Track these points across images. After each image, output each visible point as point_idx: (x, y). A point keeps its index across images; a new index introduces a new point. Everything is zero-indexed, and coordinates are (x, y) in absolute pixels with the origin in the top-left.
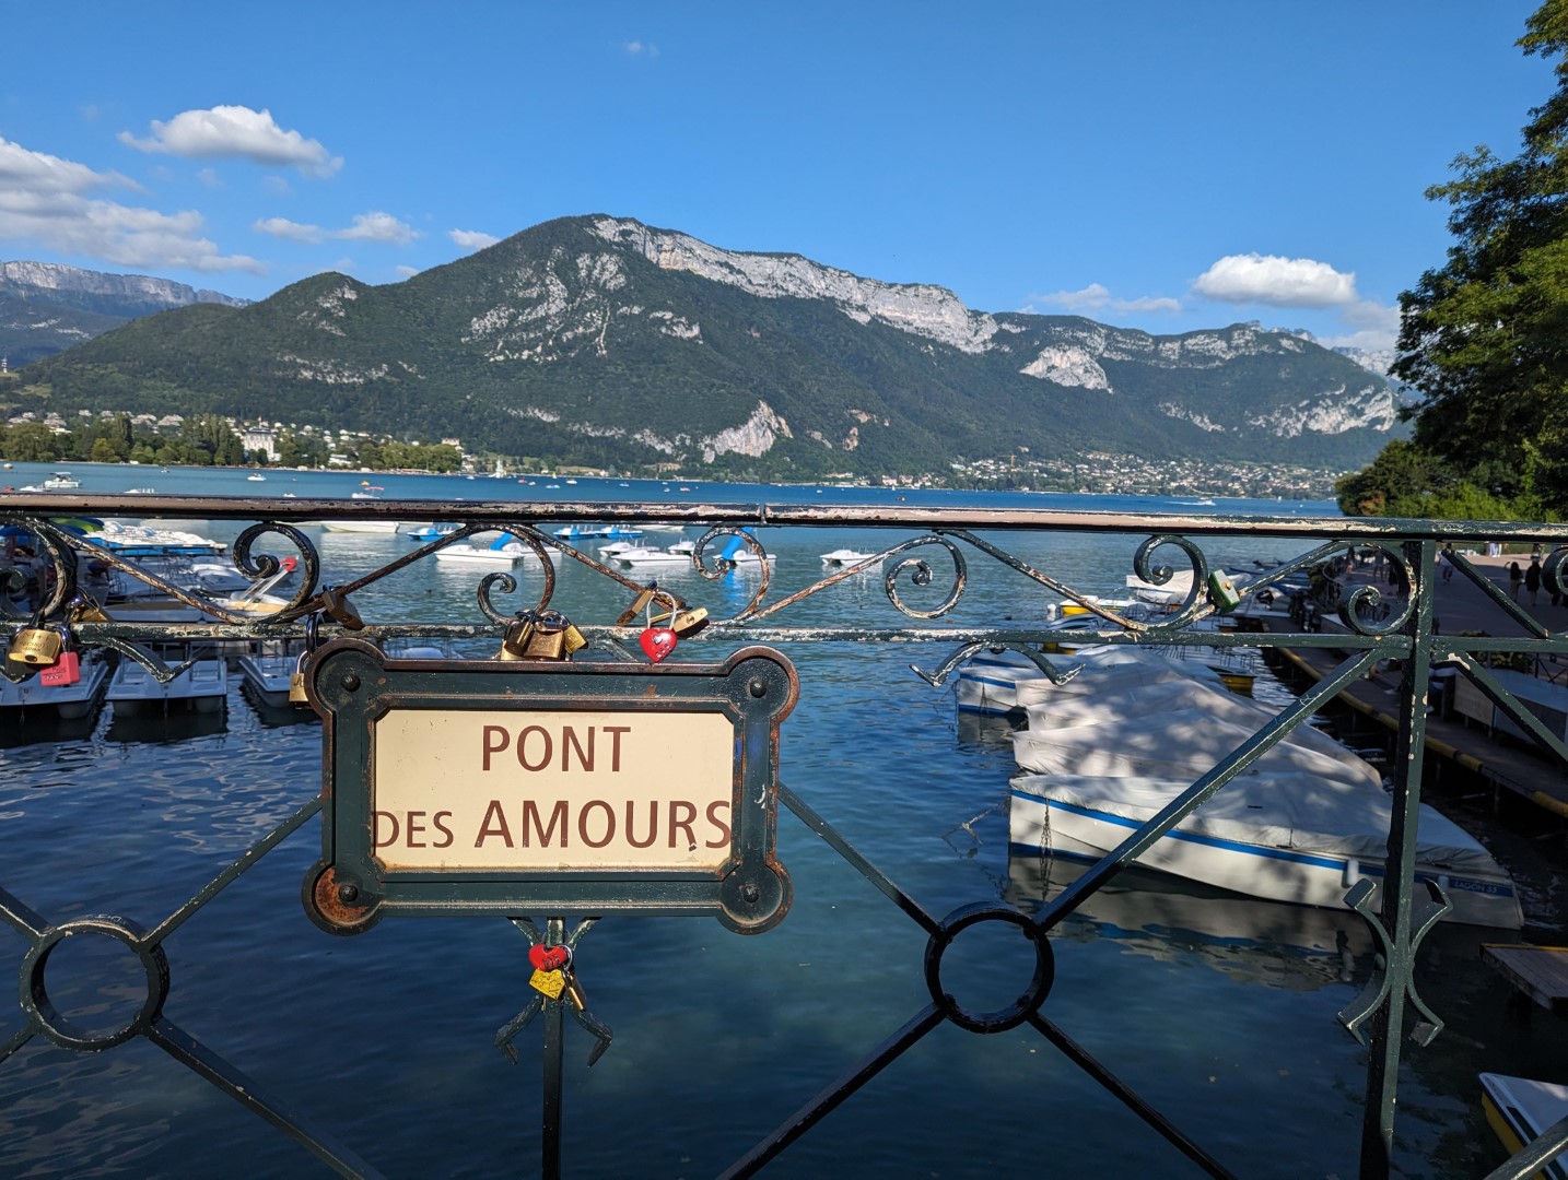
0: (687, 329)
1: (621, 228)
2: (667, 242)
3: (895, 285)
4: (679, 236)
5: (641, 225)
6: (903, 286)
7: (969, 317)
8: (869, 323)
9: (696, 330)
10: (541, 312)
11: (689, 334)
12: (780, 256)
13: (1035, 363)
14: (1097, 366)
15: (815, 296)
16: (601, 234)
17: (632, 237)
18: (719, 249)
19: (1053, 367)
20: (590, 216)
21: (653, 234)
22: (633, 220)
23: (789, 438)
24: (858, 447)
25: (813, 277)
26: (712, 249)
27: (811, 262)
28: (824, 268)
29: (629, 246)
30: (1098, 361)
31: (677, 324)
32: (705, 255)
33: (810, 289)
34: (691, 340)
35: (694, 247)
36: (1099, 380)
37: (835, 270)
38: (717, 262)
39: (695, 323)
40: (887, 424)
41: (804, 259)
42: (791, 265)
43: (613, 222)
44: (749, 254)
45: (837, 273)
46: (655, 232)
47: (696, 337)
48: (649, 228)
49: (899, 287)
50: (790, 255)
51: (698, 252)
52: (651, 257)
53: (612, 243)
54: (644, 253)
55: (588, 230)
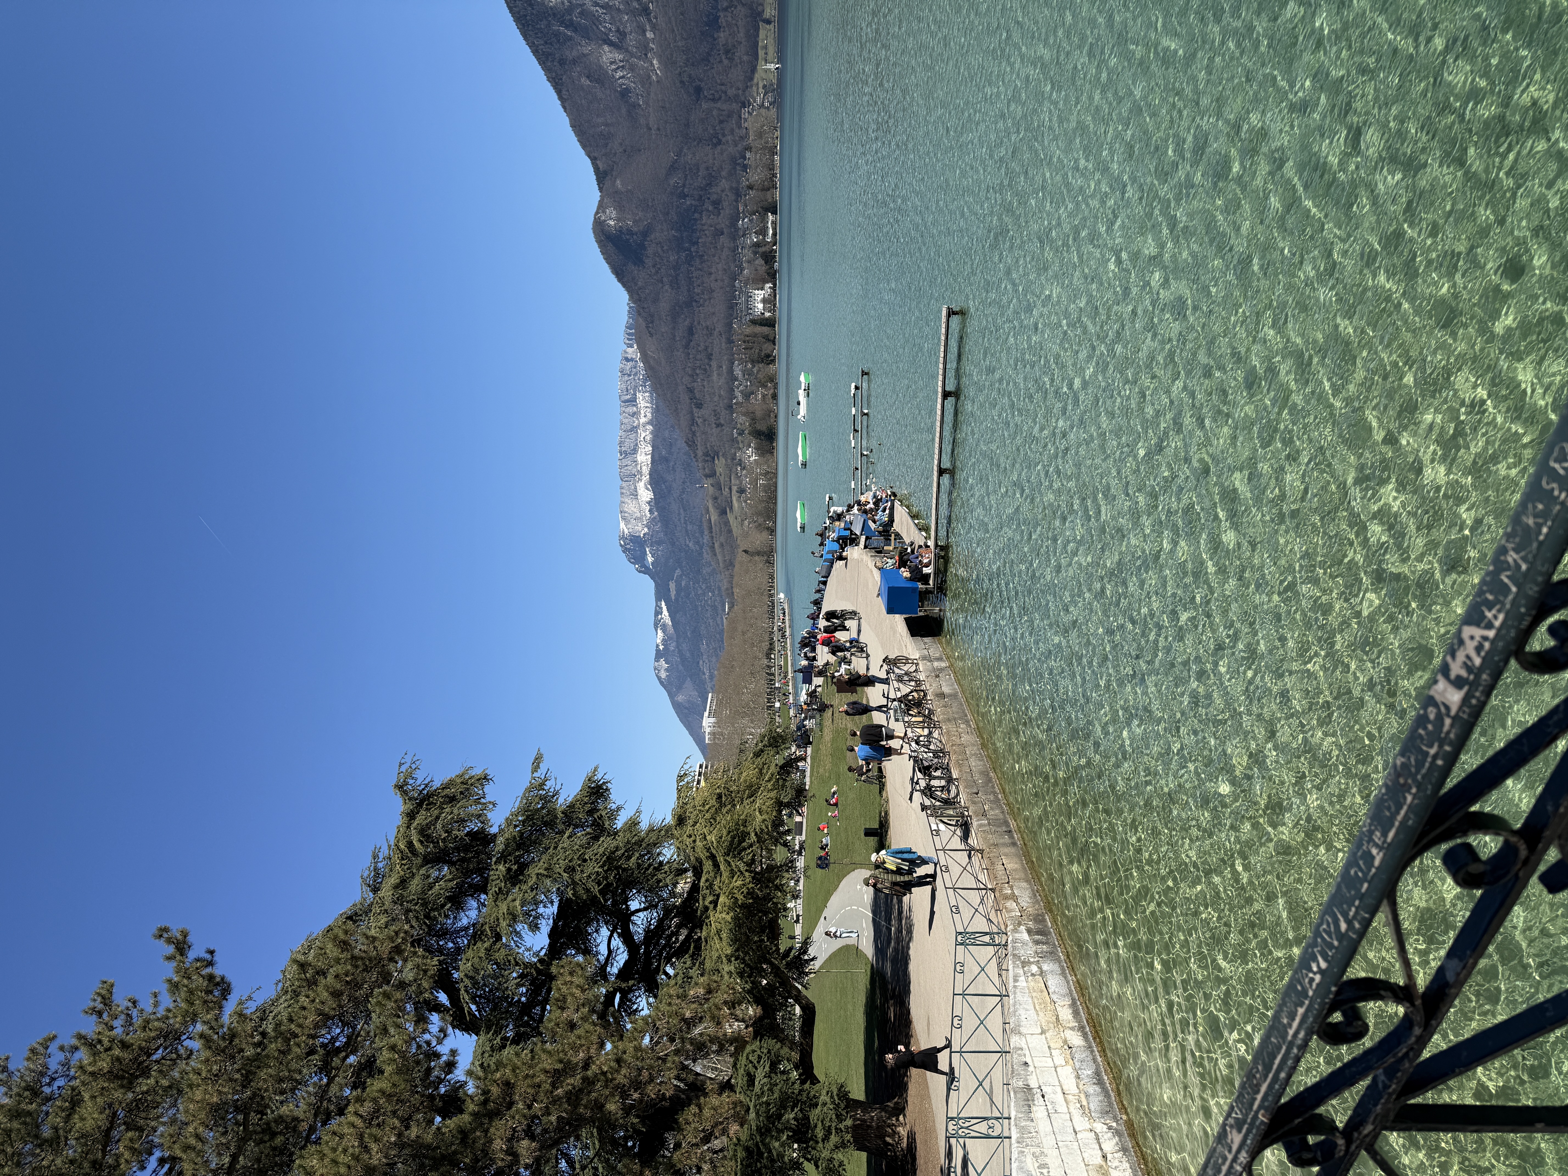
10: (603, 14)
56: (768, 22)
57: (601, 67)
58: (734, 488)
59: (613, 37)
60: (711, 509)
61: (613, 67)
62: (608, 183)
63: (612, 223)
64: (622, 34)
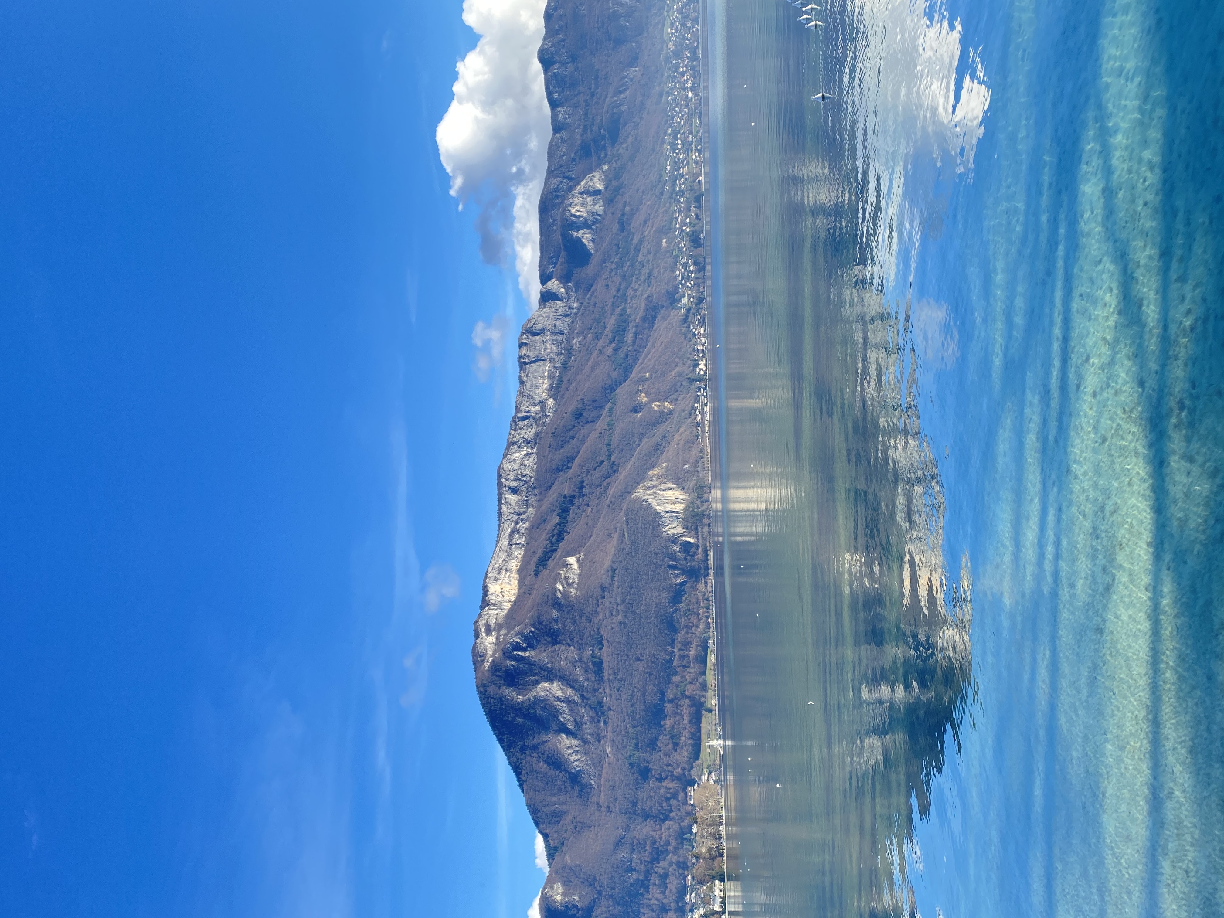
0: (571, 569)
1: (484, 634)
2: (494, 588)
3: (520, 377)
4: (487, 580)
5: (480, 616)
6: (521, 370)
7: (545, 307)
8: (554, 399)
9: (572, 560)
10: (563, 707)
11: (576, 566)
12: (500, 485)
13: (585, 242)
14: (583, 183)
15: (535, 450)
16: (490, 652)
17: (492, 622)
18: (498, 542)
20: (475, 664)
21: (488, 605)
22: (476, 623)
23: (667, 467)
24: (671, 402)
25: (517, 455)
26: (498, 549)
27: (505, 456)
28: (511, 444)
29: (499, 627)
30: (579, 183)
31: (566, 578)
32: (503, 556)
33: (529, 454)
34: (580, 566)
35: (496, 566)
36: (595, 179)
37: (510, 434)
38: (509, 544)
39: (565, 561)
40: (647, 374)
41: (502, 463)
42: (508, 475)
43: (478, 641)
44: (500, 514)
45: (513, 432)
46: (485, 603)
47: (578, 561)
48: (482, 608)
49: (522, 375)
50: (500, 476)
51: (500, 561)
52: (508, 606)
53: (498, 643)
54: (506, 612)
55: (487, 665)
56: (710, 711)
57: (558, 751)
59: (570, 726)
61: (569, 751)
63: (558, 898)
64: (578, 724)
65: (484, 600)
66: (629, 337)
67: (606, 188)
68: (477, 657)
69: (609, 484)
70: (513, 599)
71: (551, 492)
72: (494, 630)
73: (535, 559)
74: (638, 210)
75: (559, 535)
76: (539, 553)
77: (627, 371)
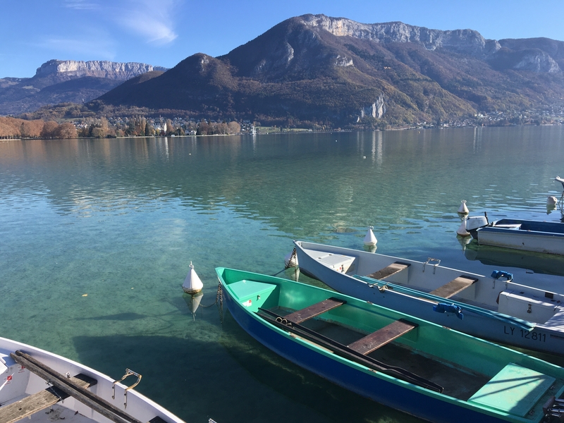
0: (347, 62)
1: (317, 20)
2: (340, 23)
4: (344, 20)
5: (326, 17)
7: (486, 43)
8: (435, 50)
9: (351, 62)
11: (348, 65)
12: (392, 23)
13: (520, 63)
14: (554, 61)
16: (309, 23)
17: (323, 23)
18: (362, 24)
19: (530, 63)
20: (303, 16)
21: (331, 21)
22: (323, 15)
25: (407, 32)
28: (413, 28)
29: (321, 27)
30: (554, 59)
31: (342, 60)
32: (356, 27)
33: (407, 37)
34: (349, 67)
36: (555, 68)
37: (418, 27)
38: (361, 30)
39: (351, 59)
42: (397, 27)
43: (314, 17)
46: (332, 19)
47: (351, 66)
48: (330, 18)
50: (396, 23)
51: (353, 26)
52: (330, 31)
53: (313, 27)
54: (328, 30)
55: (303, 22)
56: (281, 130)
58: (81, 119)
60: (70, 107)
62: (219, 61)
63: (203, 62)
65: (334, 18)
66: (465, 88)
67: (549, 74)
68: (306, 17)
69: (388, 80)
70: (334, 34)
71: (386, 50)
72: (319, 25)
73: (353, 44)
74: (535, 91)
75: (364, 56)
76: (356, 46)
77: (447, 88)
